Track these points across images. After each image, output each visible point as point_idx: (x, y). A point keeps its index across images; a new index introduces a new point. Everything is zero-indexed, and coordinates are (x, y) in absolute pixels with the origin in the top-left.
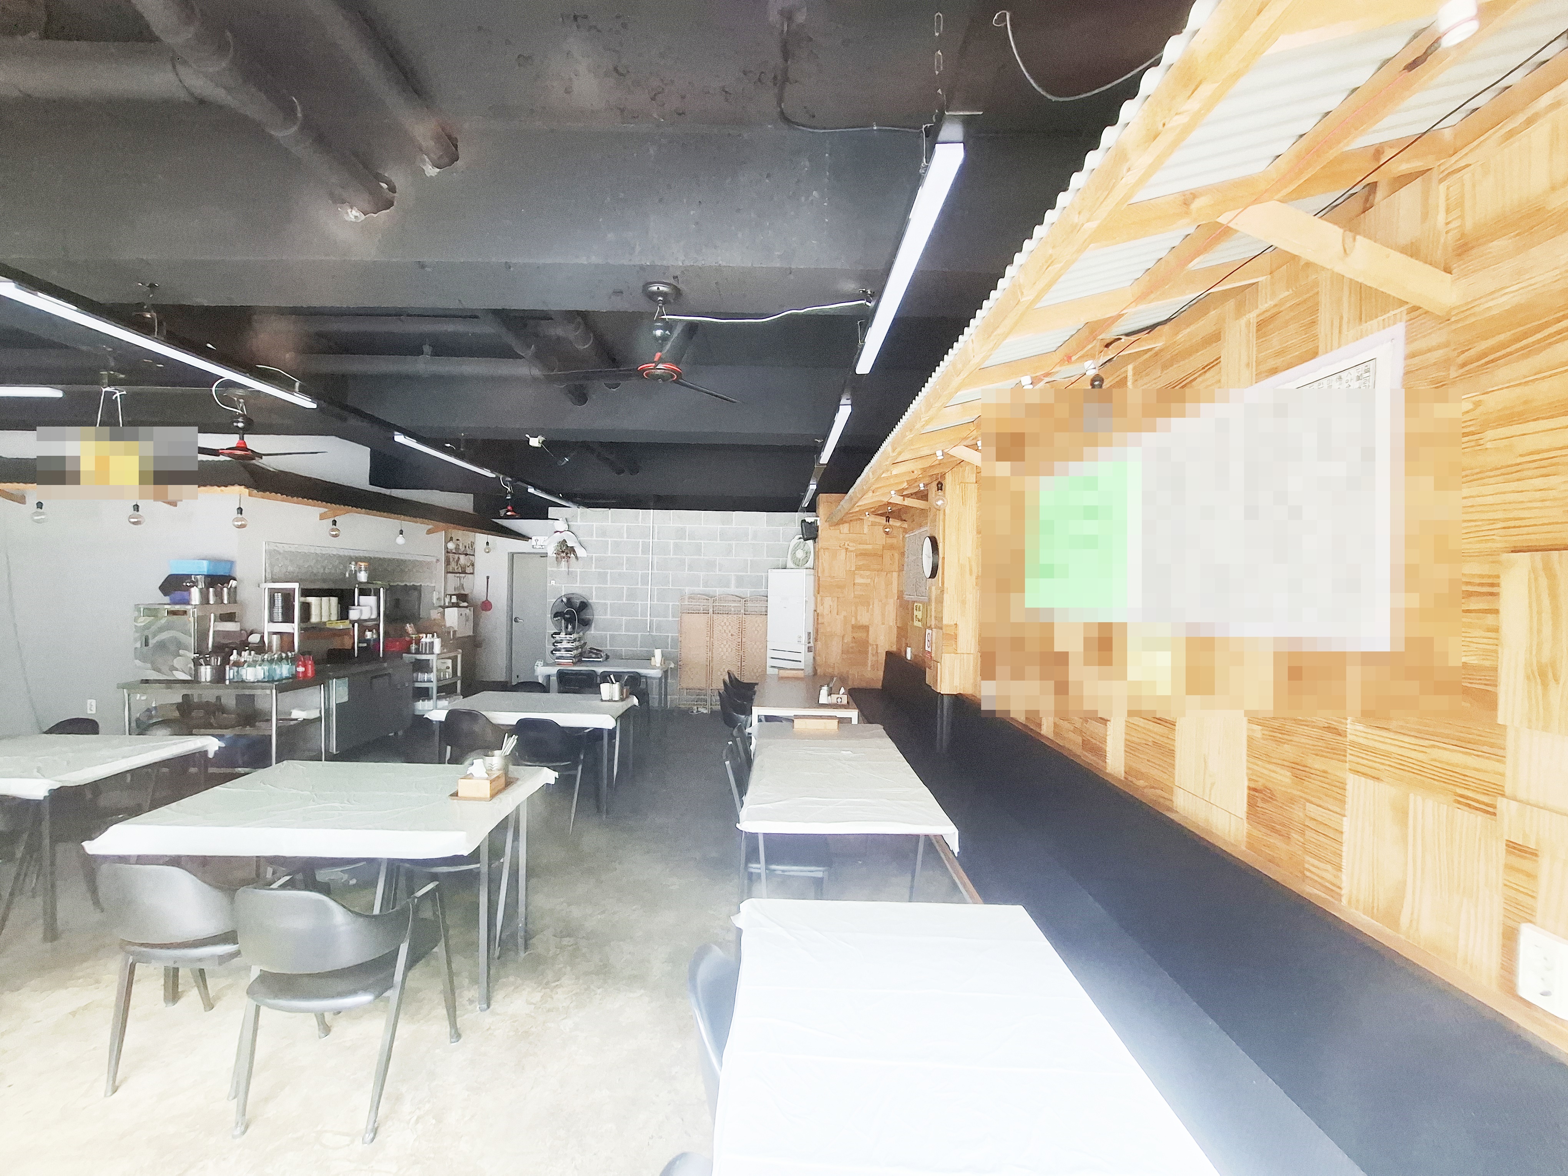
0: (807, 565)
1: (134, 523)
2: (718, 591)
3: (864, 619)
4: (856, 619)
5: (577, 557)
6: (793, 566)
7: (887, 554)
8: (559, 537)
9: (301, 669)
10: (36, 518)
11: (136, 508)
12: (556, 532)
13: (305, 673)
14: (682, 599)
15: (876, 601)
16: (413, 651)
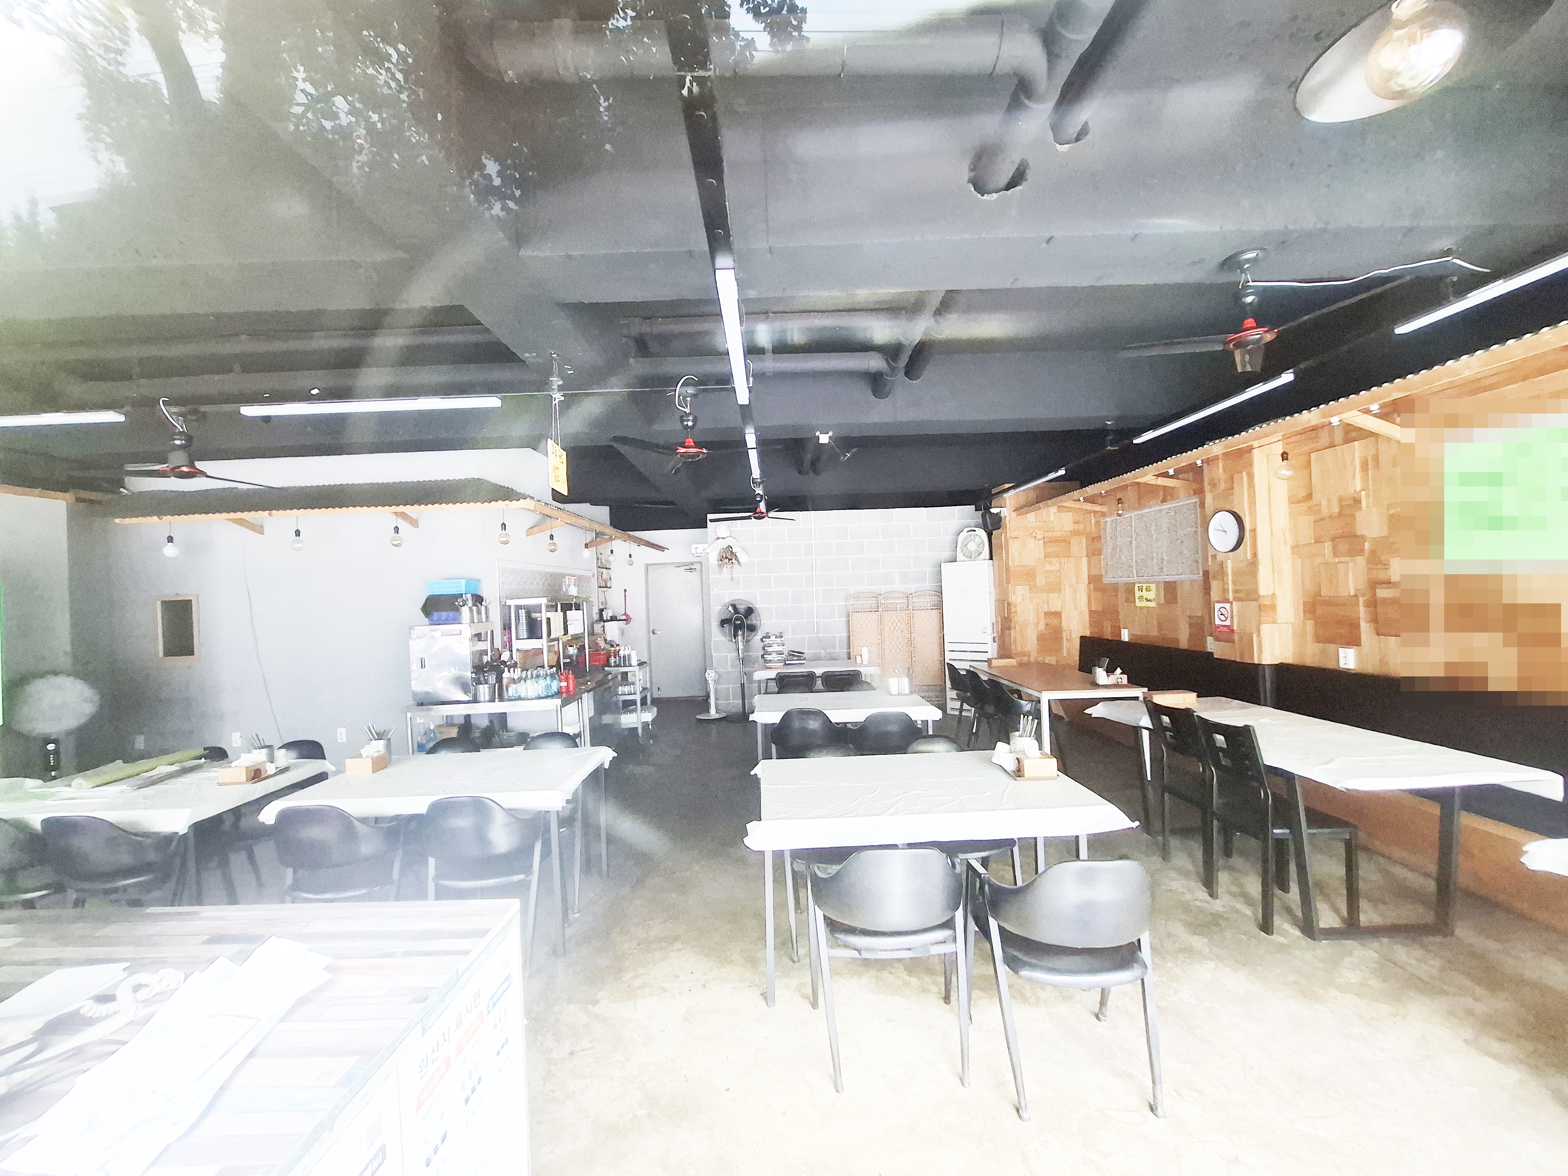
0: (982, 556)
1: (395, 545)
2: (883, 589)
3: (1055, 607)
4: (1048, 605)
5: (739, 563)
6: (964, 558)
7: (1074, 541)
8: (722, 544)
9: (564, 684)
10: (296, 546)
11: (397, 530)
12: (718, 538)
13: (568, 687)
14: (847, 598)
15: (1067, 587)
16: (613, 665)
